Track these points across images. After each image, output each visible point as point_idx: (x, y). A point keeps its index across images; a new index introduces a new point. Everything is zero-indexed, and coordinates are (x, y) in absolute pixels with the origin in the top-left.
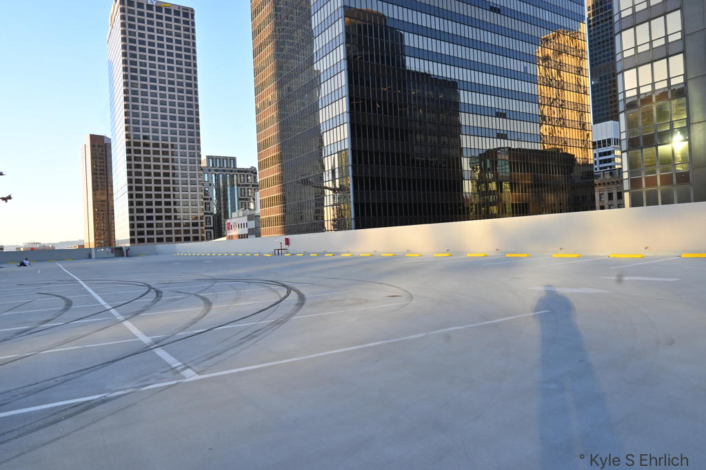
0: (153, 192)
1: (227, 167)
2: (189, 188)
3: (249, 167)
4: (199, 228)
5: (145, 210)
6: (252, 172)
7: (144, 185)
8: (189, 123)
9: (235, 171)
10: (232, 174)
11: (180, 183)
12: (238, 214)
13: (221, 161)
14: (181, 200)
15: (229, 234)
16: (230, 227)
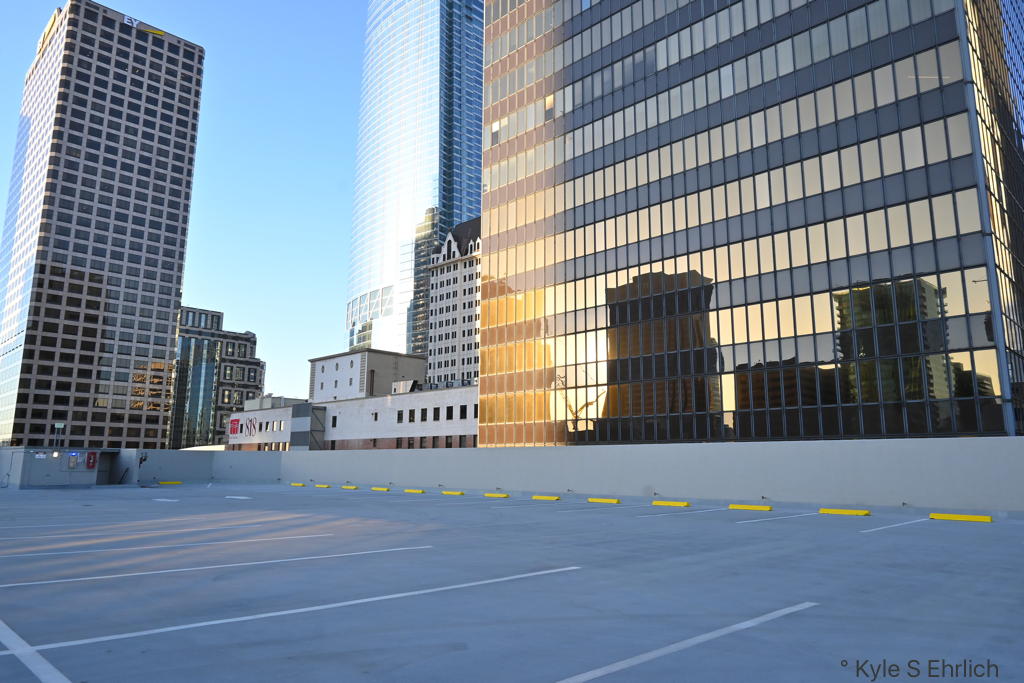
0: (77, 352)
1: (205, 328)
2: (151, 352)
3: (243, 332)
4: (160, 427)
5: (54, 384)
6: (247, 340)
7: (60, 336)
8: (167, 234)
9: (220, 336)
10: (212, 339)
11: (135, 340)
12: (261, 404)
13: (197, 316)
14: (131, 371)
15: (234, 440)
16: (237, 428)
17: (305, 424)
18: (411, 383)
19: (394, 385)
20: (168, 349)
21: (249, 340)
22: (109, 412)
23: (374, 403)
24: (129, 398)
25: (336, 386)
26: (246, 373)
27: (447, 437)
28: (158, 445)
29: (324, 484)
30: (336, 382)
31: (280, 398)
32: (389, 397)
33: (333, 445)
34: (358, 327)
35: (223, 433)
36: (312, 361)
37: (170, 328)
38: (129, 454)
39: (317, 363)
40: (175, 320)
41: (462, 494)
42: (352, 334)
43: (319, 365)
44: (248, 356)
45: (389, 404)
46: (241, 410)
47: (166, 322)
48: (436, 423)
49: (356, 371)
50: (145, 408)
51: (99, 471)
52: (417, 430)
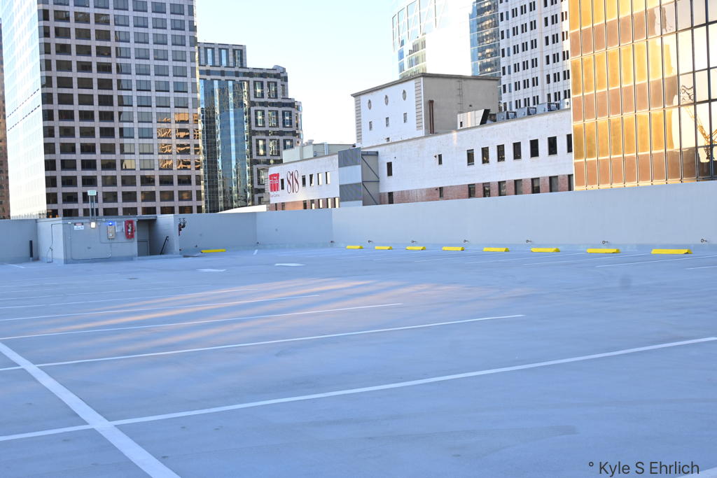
0: (96, 108)
1: (228, 66)
2: (172, 100)
3: (271, 67)
4: (193, 188)
5: (78, 147)
6: (277, 76)
7: (75, 91)
9: (245, 74)
10: (237, 79)
11: (153, 89)
12: (302, 153)
13: (217, 52)
14: (155, 126)
15: (276, 197)
16: (278, 184)
17: (354, 174)
18: (481, 113)
19: (460, 118)
20: (190, 95)
21: (278, 76)
22: (138, 174)
23: (436, 143)
24: (157, 157)
25: (387, 125)
26: (280, 117)
27: (533, 180)
28: (195, 209)
29: (384, 245)
30: (387, 119)
31: (323, 144)
32: (455, 134)
33: (391, 198)
34: (408, 46)
35: (262, 191)
36: (356, 96)
37: (189, 70)
38: (166, 222)
39: (362, 97)
40: (193, 60)
41: (558, 251)
42: (401, 55)
43: (364, 99)
44: (280, 96)
45: (455, 142)
46: (280, 162)
47: (183, 64)
48: (517, 161)
49: (410, 102)
50: (175, 167)
51: (138, 242)
52: (493, 173)
